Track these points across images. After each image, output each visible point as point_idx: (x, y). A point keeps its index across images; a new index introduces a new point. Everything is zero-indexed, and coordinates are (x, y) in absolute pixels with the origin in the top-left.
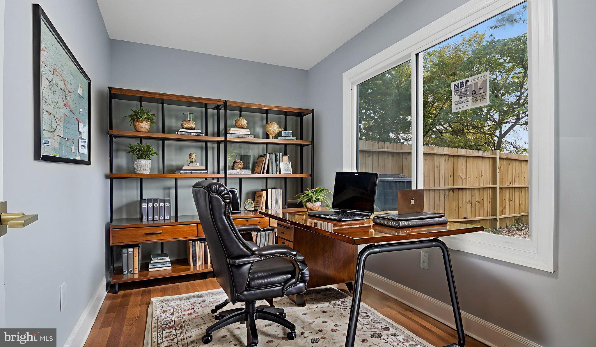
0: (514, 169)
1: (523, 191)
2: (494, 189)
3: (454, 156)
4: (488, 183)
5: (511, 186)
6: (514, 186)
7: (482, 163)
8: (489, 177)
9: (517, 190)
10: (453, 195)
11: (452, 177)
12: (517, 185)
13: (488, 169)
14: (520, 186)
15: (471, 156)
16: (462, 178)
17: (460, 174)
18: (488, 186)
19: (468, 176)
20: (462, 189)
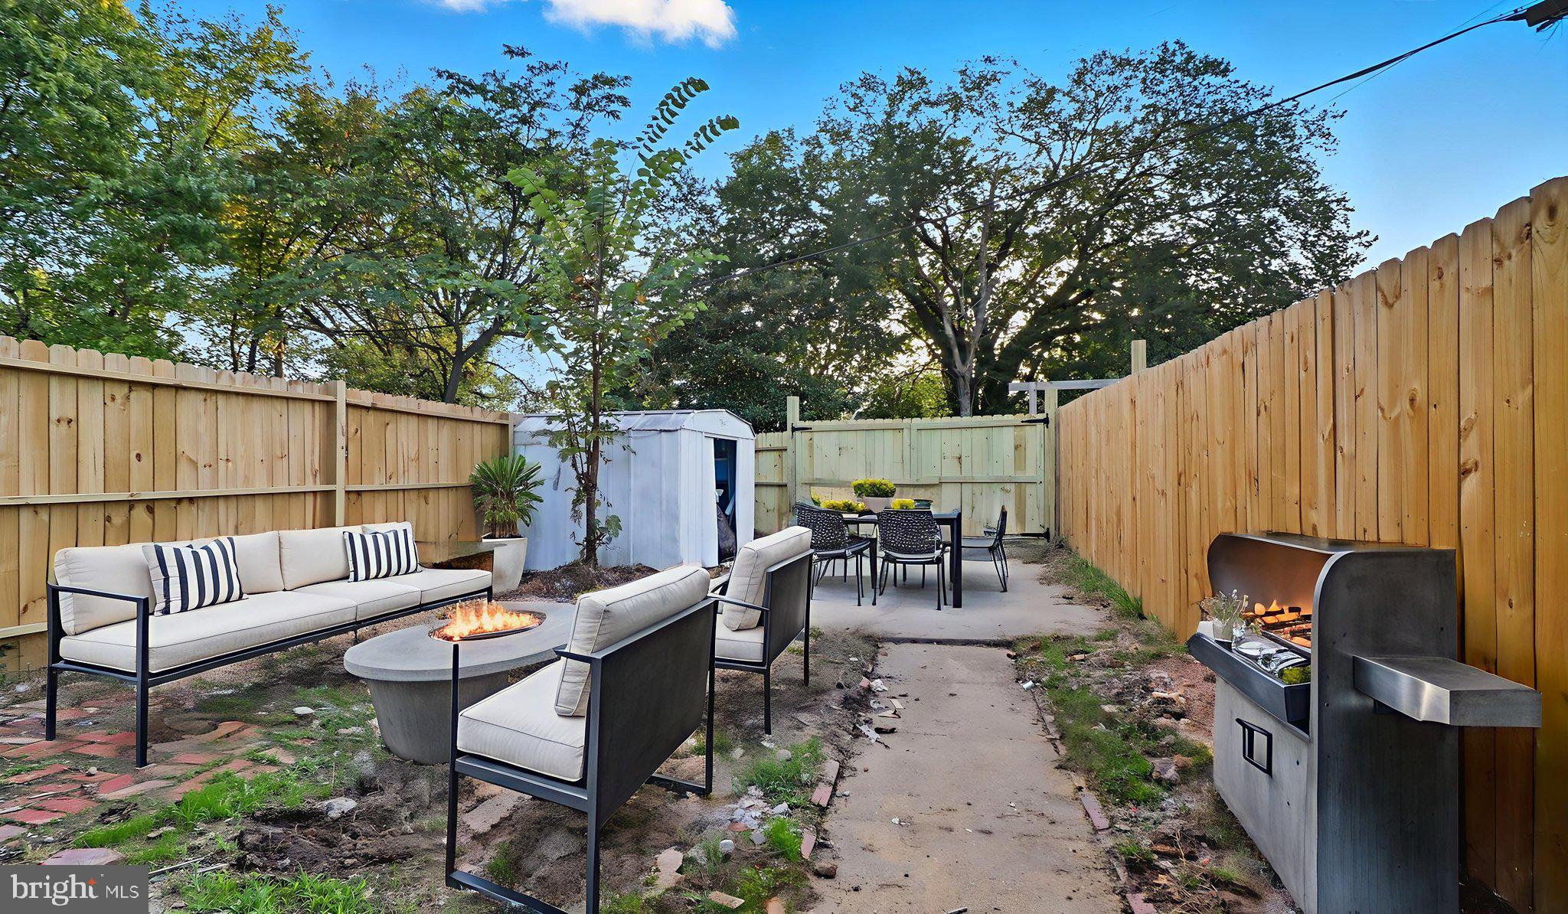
0: (403, 438)
1: (430, 501)
2: (329, 495)
3: (154, 386)
4: (310, 478)
5: (392, 485)
6: (401, 485)
7: (285, 416)
8: (312, 460)
9: (413, 495)
10: (150, 521)
11: (146, 460)
12: (412, 483)
13: (308, 434)
14: (423, 484)
15: (237, 394)
16: (194, 463)
17: (185, 446)
18: (310, 487)
19: (223, 455)
20: (191, 500)
